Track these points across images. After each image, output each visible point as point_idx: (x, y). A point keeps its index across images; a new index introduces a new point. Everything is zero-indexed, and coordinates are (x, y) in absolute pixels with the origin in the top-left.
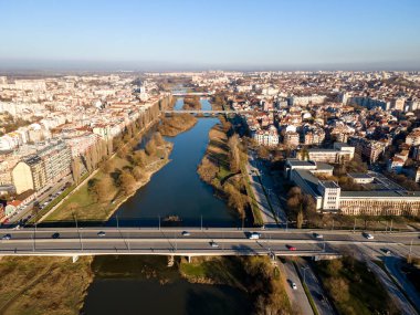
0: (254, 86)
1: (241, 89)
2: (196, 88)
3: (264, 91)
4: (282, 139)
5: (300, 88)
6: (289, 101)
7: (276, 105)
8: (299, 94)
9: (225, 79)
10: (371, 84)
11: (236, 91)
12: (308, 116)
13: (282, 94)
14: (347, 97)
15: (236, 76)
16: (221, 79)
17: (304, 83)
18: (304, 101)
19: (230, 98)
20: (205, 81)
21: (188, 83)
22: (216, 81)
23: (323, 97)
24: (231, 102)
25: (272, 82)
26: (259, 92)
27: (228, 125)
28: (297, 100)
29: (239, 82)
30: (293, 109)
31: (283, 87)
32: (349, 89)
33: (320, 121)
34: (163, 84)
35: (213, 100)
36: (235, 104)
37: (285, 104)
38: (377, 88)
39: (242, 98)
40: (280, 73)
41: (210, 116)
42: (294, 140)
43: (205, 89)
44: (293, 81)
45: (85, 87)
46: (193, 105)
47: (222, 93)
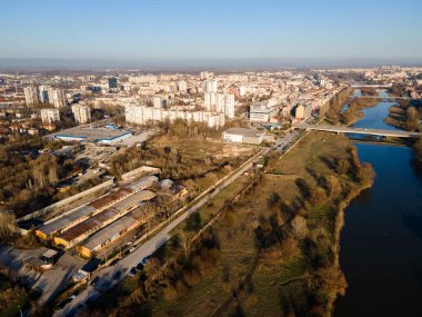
2: (370, 82)
9: (403, 74)
11: (415, 84)
16: (398, 75)
19: (408, 88)
20: (379, 76)
21: (360, 78)
22: (391, 76)
24: (409, 92)
27: (406, 104)
34: (337, 79)
35: (390, 91)
43: (381, 82)
45: (272, 80)
46: (371, 94)
47: (400, 86)
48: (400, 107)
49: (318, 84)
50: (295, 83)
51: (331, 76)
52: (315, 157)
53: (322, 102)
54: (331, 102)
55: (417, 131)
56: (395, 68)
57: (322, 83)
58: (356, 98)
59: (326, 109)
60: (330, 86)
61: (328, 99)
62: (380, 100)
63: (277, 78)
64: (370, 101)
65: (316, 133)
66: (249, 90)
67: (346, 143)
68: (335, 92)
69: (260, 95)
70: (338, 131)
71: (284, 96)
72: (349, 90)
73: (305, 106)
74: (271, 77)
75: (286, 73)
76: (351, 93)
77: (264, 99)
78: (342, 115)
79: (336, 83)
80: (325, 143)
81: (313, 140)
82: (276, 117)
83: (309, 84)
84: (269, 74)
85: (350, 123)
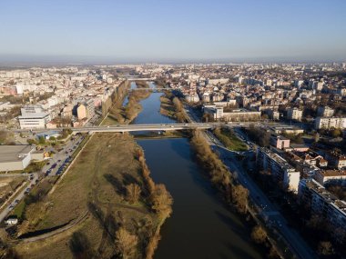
0: (183, 74)
1: (174, 76)
2: (141, 76)
3: (190, 77)
4: (201, 99)
5: (214, 74)
6: (206, 82)
7: (198, 84)
8: (213, 78)
9: (160, 70)
10: (259, 72)
11: (170, 77)
12: (216, 89)
13: (202, 79)
14: (241, 79)
15: (169, 67)
16: (157, 70)
17: (217, 72)
18: (216, 82)
19: (167, 81)
20: (146, 71)
21: (133, 72)
22: (154, 71)
23: (227, 80)
24: (169, 84)
25: (195, 71)
26: (187, 77)
27: (171, 94)
28: (211, 82)
29: (172, 71)
30: (208, 86)
31: (202, 74)
32: (245, 75)
33: (223, 91)
34: (116, 73)
35: (156, 83)
36: (172, 85)
37: (204, 84)
38: (263, 74)
39: (176, 81)
40: (201, 65)
41: (157, 91)
42: (208, 99)
43: (148, 76)
44: (209, 70)
45: (57, 75)
46: (143, 86)
47: (161, 79)
48: (167, 97)
49: (100, 78)
50: (80, 79)
51: (111, 71)
52: (100, 175)
53: (104, 98)
54: (112, 97)
55: (187, 122)
56: (154, 64)
57: (104, 77)
58: (133, 91)
59: (109, 105)
60: (110, 81)
61: (110, 94)
62: (151, 91)
63: (62, 73)
64: (144, 92)
65: (100, 135)
66: (29, 87)
67: (132, 146)
68: (115, 86)
69: (42, 93)
70: (123, 131)
71: (67, 93)
72: (126, 83)
73: (86, 105)
74: (58, 72)
75: (72, 68)
76: (129, 86)
77: (44, 97)
78: (124, 110)
79: (115, 77)
80: (111, 150)
81: (98, 147)
82: (54, 121)
83: (93, 79)
84: (55, 70)
85: (132, 118)
